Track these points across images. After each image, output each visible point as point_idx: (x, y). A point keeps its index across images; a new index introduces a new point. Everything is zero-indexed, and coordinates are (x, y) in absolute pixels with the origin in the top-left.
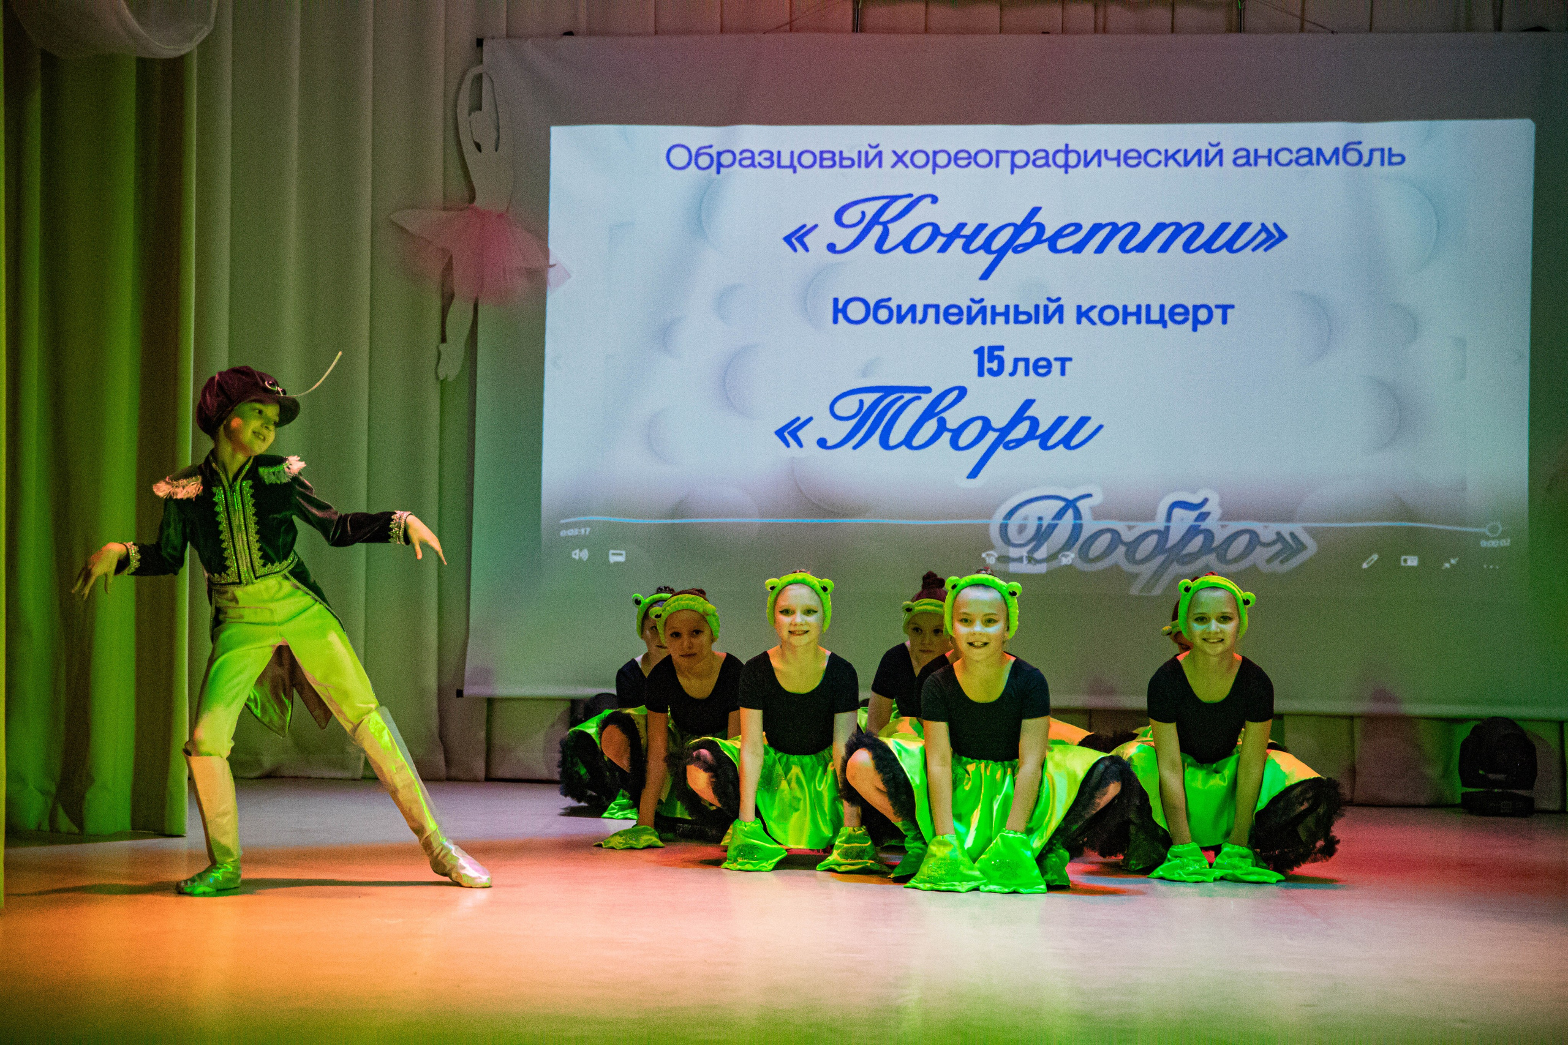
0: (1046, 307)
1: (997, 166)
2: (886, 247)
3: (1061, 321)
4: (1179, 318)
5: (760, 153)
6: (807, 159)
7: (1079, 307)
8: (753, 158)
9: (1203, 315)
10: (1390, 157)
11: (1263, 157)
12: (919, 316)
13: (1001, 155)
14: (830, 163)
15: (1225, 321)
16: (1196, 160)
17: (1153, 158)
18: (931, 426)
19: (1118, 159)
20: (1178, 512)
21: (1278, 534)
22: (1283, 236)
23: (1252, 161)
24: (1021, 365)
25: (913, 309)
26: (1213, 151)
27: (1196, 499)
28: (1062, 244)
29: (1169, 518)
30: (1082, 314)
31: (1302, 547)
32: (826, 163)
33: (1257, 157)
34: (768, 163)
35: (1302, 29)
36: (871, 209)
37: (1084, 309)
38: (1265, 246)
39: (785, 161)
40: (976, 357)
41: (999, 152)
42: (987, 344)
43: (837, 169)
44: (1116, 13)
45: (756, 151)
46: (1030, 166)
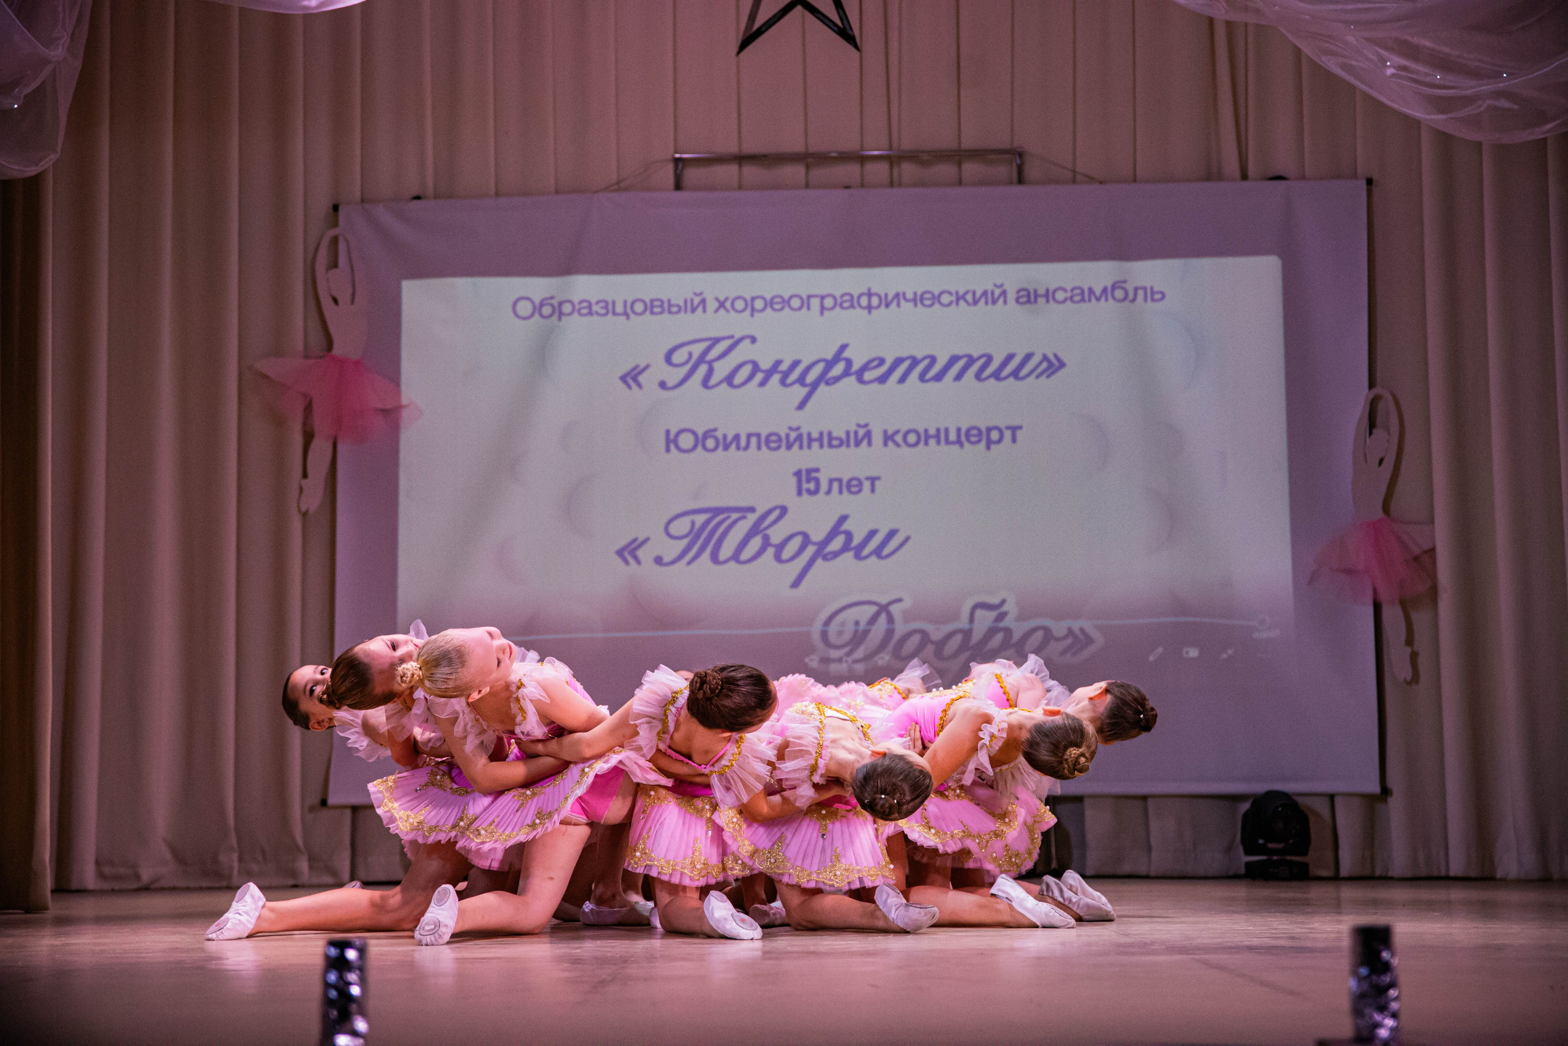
0: (856, 433)
1: (809, 308)
2: (712, 382)
3: (870, 444)
4: (974, 439)
5: (597, 303)
6: (639, 307)
7: (885, 432)
8: (590, 306)
9: (995, 435)
10: (1154, 295)
11: (1041, 296)
12: (743, 443)
13: (812, 299)
14: (659, 310)
15: (1014, 440)
16: (983, 299)
17: (945, 299)
18: (756, 542)
19: (914, 300)
20: (979, 613)
21: (1070, 630)
22: (1062, 365)
23: (1032, 300)
24: (836, 485)
25: (737, 437)
26: (997, 292)
27: (995, 600)
28: (868, 376)
29: (971, 618)
30: (888, 438)
31: (1090, 640)
32: (656, 310)
34: (603, 311)
35: (1074, 181)
36: (697, 349)
37: (890, 432)
38: (1047, 374)
39: (619, 309)
40: (794, 480)
41: (809, 297)
42: (804, 467)
43: (666, 315)
44: (908, 169)
45: (593, 301)
46: (838, 308)
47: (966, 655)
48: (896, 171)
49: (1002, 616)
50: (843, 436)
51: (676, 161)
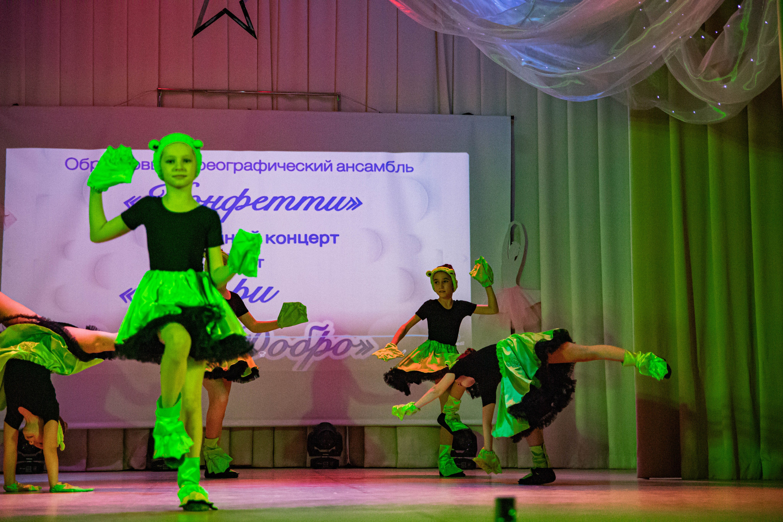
1: (228, 170)
4: (314, 240)
7: (267, 235)
9: (325, 239)
10: (408, 169)
11: (350, 167)
13: (230, 165)
14: (147, 167)
15: (335, 242)
16: (320, 168)
17: (300, 167)
19: (284, 167)
20: (314, 331)
21: (361, 341)
22: (360, 203)
23: (345, 169)
26: (328, 164)
27: (323, 325)
28: (259, 206)
29: (310, 334)
30: (269, 239)
31: (371, 347)
32: (145, 167)
33: (348, 167)
35: (366, 111)
37: (269, 236)
38: (352, 208)
41: (228, 163)
44: (281, 101)
46: (243, 169)
47: (306, 354)
48: (275, 102)
49: (326, 333)
51: (159, 91)
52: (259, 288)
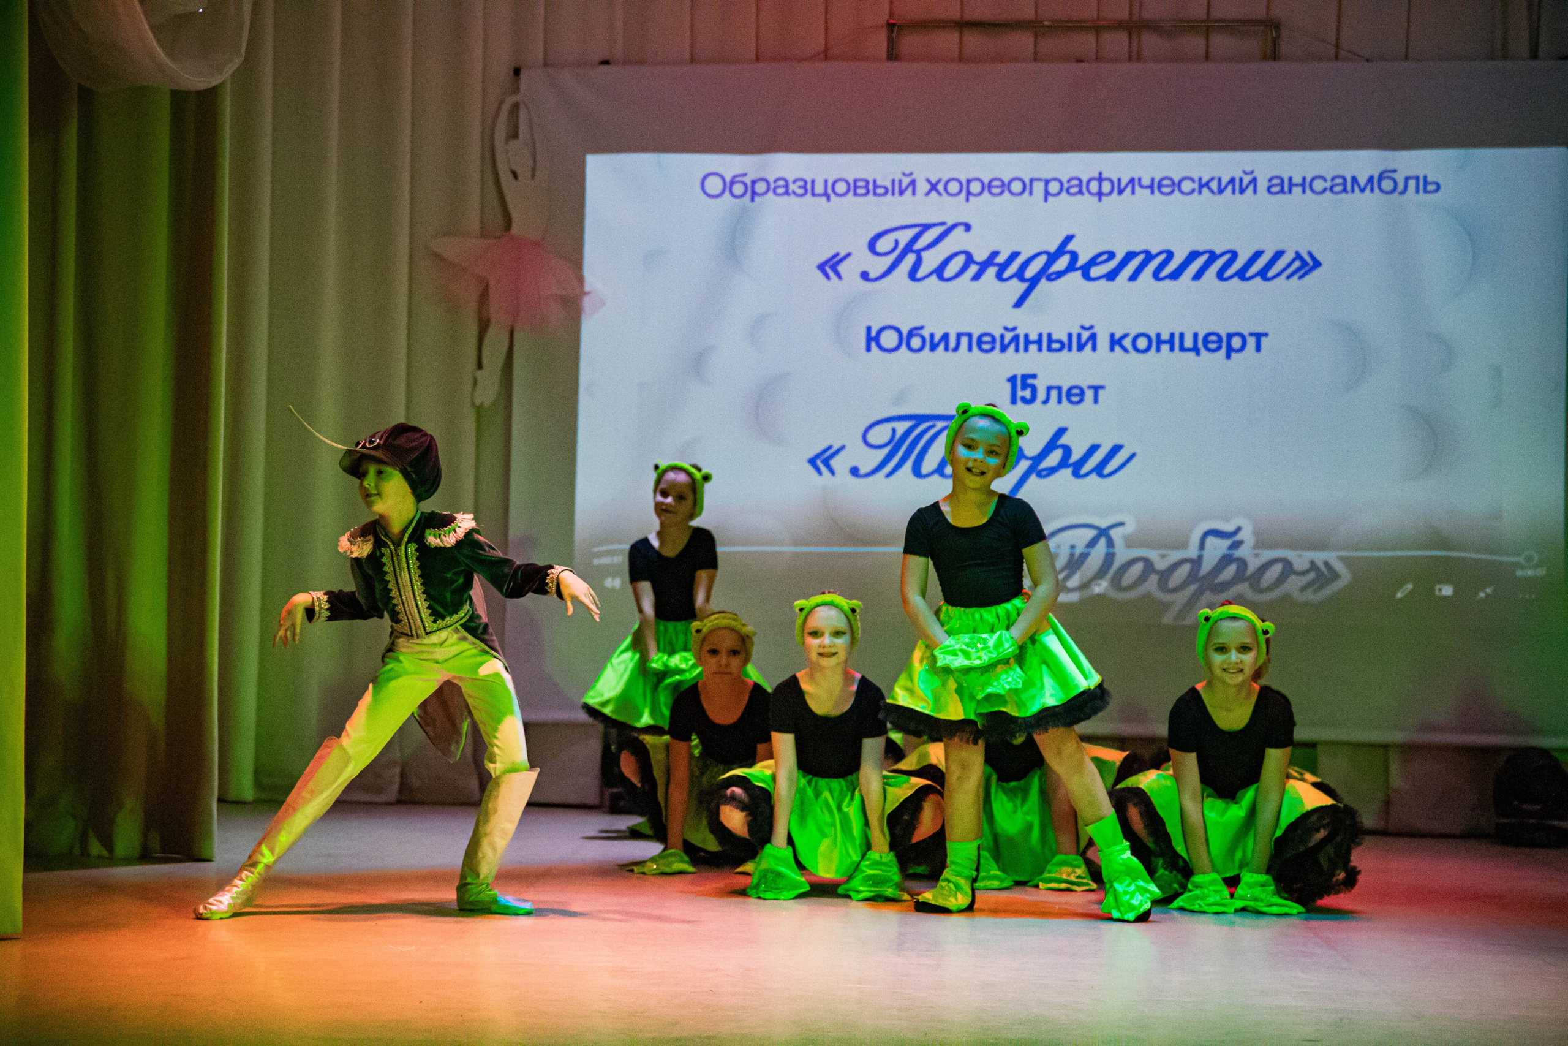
0: (1079, 336)
1: (1031, 193)
2: (919, 275)
3: (1094, 348)
4: (1212, 346)
5: (795, 182)
6: (841, 188)
7: (1112, 335)
8: (787, 186)
9: (1236, 342)
10: (1425, 185)
11: (1296, 185)
12: (952, 343)
13: (1035, 183)
14: (863, 191)
15: (1258, 348)
16: (1230, 187)
17: (1187, 186)
19: (1151, 187)
20: (1211, 541)
21: (1312, 563)
22: (1317, 264)
23: (1286, 188)
24: (1054, 394)
25: (945, 337)
26: (1247, 180)
27: (1229, 527)
28: (1095, 272)
29: (1202, 546)
30: (1115, 342)
31: (1335, 576)
32: (859, 191)
33: (1291, 185)
34: (801, 191)
35: (1337, 57)
36: (905, 237)
37: (1117, 337)
39: (819, 189)
40: (1008, 386)
41: (1032, 180)
42: (1019, 372)
43: (871, 196)
44: (1150, 42)
45: (790, 179)
46: (1064, 194)
47: (1193, 588)
48: (1135, 42)
49: (1237, 545)
50: (1065, 339)
51: (891, 26)
52: (1094, 449)
